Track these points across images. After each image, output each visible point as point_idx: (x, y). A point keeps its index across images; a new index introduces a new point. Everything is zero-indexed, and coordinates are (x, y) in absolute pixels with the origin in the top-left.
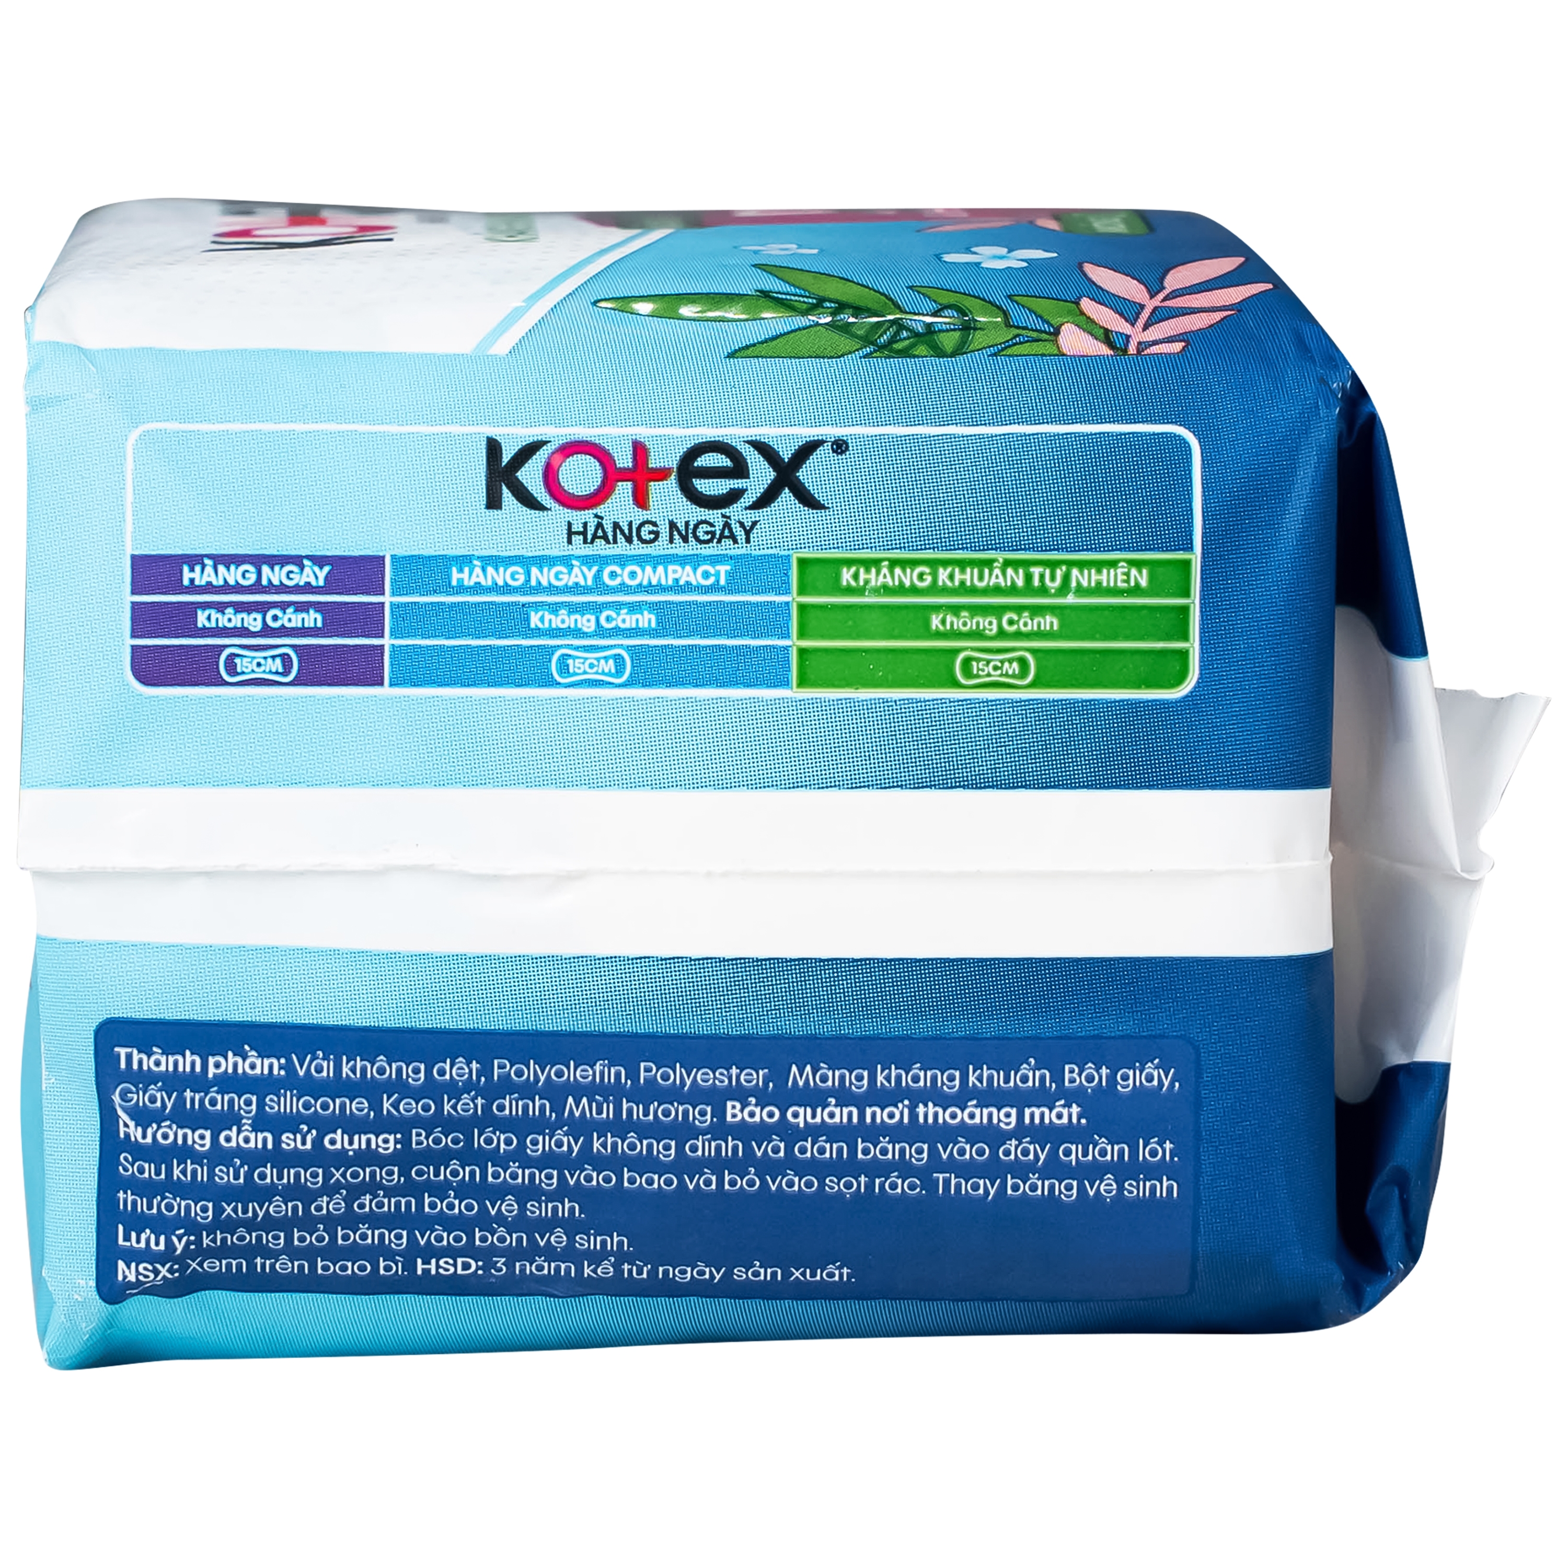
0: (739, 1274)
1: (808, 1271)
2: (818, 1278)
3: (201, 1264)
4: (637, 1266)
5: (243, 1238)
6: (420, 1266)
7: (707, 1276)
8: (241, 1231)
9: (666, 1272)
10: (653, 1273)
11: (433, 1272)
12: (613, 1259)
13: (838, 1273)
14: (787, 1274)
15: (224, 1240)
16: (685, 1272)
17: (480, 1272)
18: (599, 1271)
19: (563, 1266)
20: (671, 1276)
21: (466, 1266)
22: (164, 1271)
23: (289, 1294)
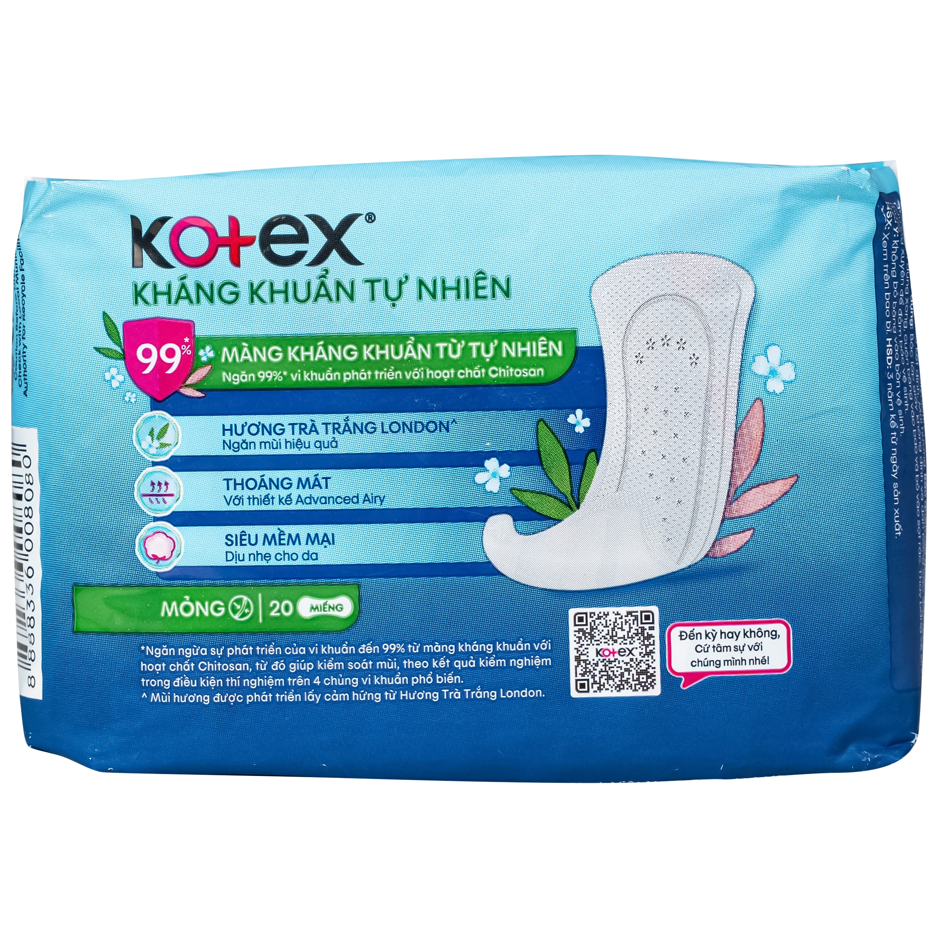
0: (895, 485)
1: (898, 516)
2: (896, 521)
3: (886, 239)
4: (896, 439)
5: (894, 258)
6: (889, 340)
7: (894, 471)
8: (896, 258)
9: (894, 452)
10: (894, 446)
11: (888, 346)
12: (897, 427)
13: (898, 530)
14: (896, 507)
15: (894, 250)
16: (895, 461)
17: (888, 367)
18: (893, 421)
19: (892, 405)
20: (893, 454)
21: (889, 360)
22: (889, 223)
23: (874, 280)
